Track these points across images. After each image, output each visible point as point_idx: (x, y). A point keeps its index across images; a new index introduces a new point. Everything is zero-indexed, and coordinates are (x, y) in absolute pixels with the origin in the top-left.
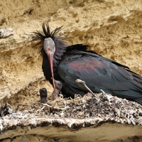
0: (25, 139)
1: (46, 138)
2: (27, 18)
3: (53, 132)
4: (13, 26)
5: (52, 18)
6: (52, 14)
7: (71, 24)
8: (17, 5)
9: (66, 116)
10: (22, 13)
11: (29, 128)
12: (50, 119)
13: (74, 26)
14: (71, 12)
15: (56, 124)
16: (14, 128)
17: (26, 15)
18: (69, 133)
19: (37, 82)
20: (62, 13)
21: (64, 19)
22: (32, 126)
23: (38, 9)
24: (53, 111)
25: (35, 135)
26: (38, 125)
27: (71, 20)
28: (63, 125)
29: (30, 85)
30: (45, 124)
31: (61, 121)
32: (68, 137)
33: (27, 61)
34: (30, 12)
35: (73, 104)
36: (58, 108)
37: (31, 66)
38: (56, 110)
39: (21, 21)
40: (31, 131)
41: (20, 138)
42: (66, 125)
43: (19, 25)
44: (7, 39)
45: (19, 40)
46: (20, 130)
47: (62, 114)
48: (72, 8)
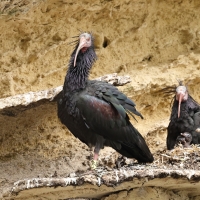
0: (143, 191)
1: (165, 190)
2: (145, 65)
3: (172, 183)
4: (131, 74)
5: (172, 65)
6: (172, 61)
7: (192, 72)
8: (135, 52)
9: (186, 168)
10: (141, 59)
11: (146, 179)
12: (168, 170)
13: (195, 73)
14: (192, 59)
15: (175, 176)
16: (130, 179)
17: (145, 62)
18: (188, 185)
19: (155, 132)
20: (182, 59)
21: (185, 66)
22: (150, 178)
23: (157, 56)
24: (171, 162)
25: (153, 187)
26: (155, 177)
27: (192, 67)
28: (182, 176)
29: (149, 134)
30: (163, 176)
31: (180, 172)
32: (188, 189)
33: (146, 109)
34: (149, 59)
35: (193, 154)
36: (177, 158)
37: (150, 115)
38: (175, 161)
39: (140, 68)
40: (149, 183)
41: (137, 190)
42: (185, 176)
43: (138, 72)
44: (125, 87)
45: (137, 88)
46: (137, 181)
47: (182, 165)
48: (192, 54)
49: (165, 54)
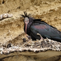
0: (17, 56)
1: (25, 56)
2: (18, 10)
3: (28, 54)
4: (13, 13)
5: (28, 10)
6: (28, 9)
9: (33, 48)
10: (16, 8)
11: (19, 52)
12: (27, 49)
13: (36, 13)
14: (35, 8)
15: (29, 51)
16: (13, 52)
17: (18, 9)
18: (34, 54)
19: (22, 34)
20: (32, 8)
22: (20, 52)
23: (22, 7)
25: (21, 55)
26: (22, 51)
27: (35, 11)
28: (32, 51)
29: (19, 36)
30: (25, 51)
31: (31, 49)
32: (34, 56)
33: (18, 26)
34: (19, 8)
35: (36, 43)
36: (30, 44)
37: (20, 28)
38: (29, 45)
39: (16, 11)
40: (20, 53)
41: (15, 56)
42: (33, 51)
44: (11, 18)
45: (15, 18)
46: (16, 53)
47: (32, 47)
49: (25, 6)
